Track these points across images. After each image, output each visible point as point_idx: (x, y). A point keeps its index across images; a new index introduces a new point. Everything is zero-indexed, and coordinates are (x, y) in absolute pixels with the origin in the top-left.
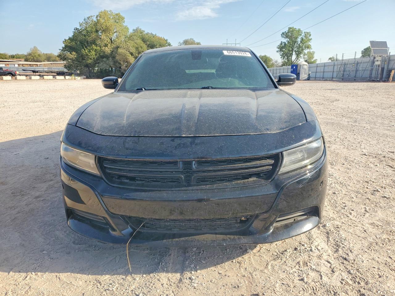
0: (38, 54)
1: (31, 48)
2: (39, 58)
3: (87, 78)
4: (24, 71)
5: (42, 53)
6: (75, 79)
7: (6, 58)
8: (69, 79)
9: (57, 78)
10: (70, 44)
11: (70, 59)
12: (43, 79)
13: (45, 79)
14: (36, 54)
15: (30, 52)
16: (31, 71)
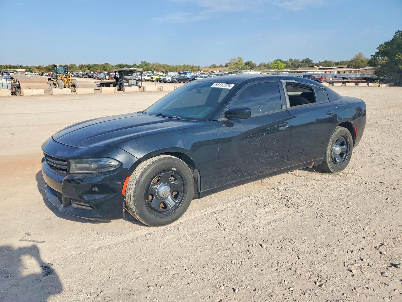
0: (362, 60)
1: (356, 54)
2: (361, 64)
3: (395, 85)
4: (335, 78)
5: (366, 58)
6: (379, 86)
7: (330, 66)
8: (371, 86)
9: (359, 85)
10: (384, 49)
11: (380, 65)
12: (345, 86)
13: (347, 86)
14: (359, 60)
15: (354, 58)
16: (341, 77)
